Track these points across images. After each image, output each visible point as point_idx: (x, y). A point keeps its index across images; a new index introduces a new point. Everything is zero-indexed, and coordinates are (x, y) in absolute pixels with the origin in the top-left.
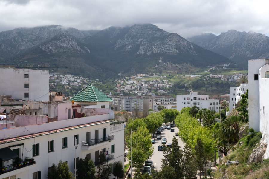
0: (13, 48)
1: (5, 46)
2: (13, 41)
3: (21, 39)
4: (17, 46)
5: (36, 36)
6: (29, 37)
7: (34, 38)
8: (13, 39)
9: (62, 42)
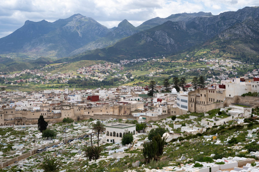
0: (215, 32)
1: (209, 30)
2: (216, 25)
3: (224, 23)
4: (220, 29)
5: (236, 19)
6: (230, 21)
7: (234, 22)
8: (216, 24)
9: (236, 30)
